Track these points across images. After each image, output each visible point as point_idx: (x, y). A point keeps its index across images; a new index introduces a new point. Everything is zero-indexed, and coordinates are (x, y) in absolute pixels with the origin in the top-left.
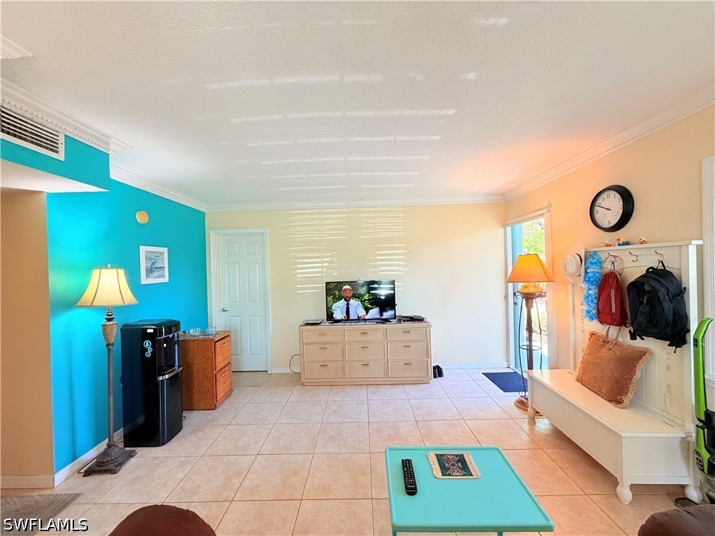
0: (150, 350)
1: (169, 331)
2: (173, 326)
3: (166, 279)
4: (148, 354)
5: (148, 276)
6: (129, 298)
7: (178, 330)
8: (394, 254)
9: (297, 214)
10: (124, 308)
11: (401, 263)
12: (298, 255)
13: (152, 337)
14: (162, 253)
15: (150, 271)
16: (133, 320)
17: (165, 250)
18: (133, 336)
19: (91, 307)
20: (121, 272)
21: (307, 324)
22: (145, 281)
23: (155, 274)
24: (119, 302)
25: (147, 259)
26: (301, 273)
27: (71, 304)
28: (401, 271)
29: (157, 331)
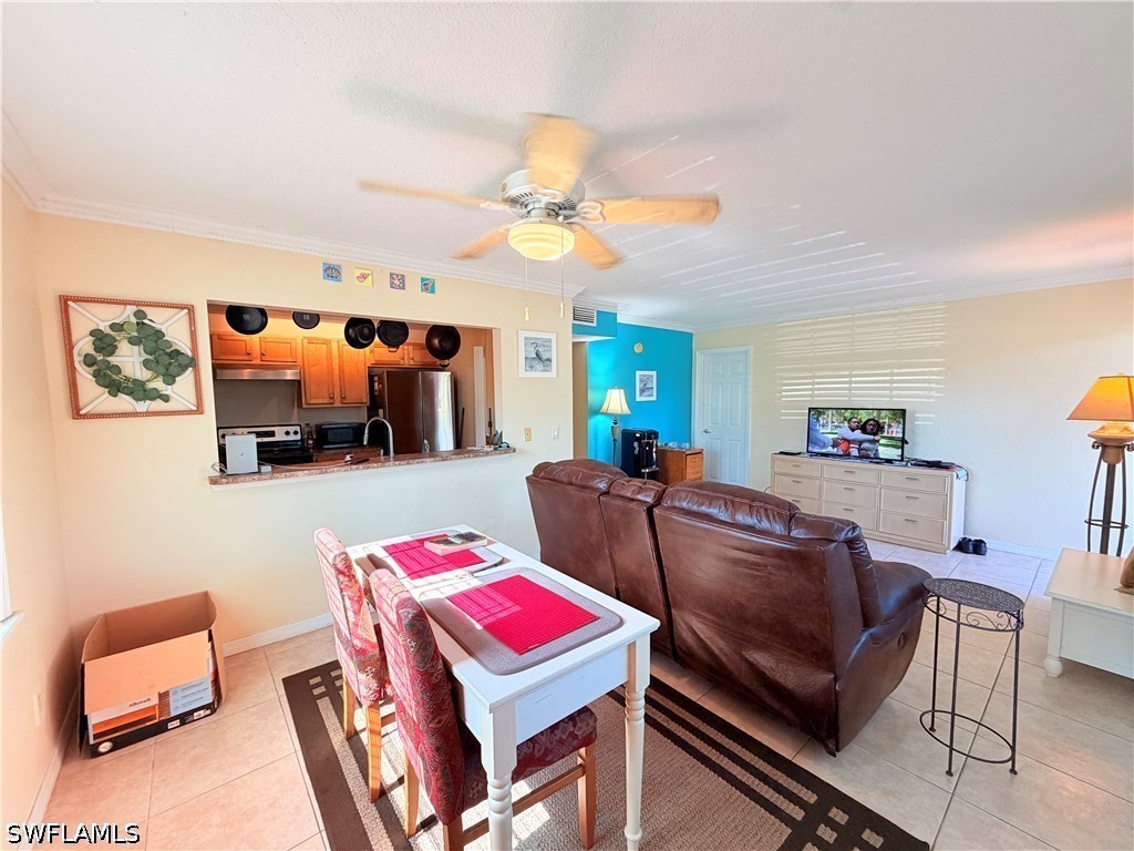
0: (637, 449)
1: (649, 438)
2: (653, 435)
3: (654, 398)
4: (636, 452)
5: (641, 395)
6: (626, 410)
7: (656, 438)
8: (924, 374)
9: (787, 326)
10: (623, 417)
11: (933, 385)
12: (784, 375)
13: (638, 439)
14: (652, 376)
15: (642, 391)
16: (630, 427)
17: (654, 373)
18: (628, 437)
19: (606, 414)
20: (622, 391)
21: (781, 453)
22: (638, 399)
23: (646, 393)
24: (619, 412)
25: (641, 381)
26: (785, 396)
27: (597, 412)
28: (932, 397)
29: (642, 437)
